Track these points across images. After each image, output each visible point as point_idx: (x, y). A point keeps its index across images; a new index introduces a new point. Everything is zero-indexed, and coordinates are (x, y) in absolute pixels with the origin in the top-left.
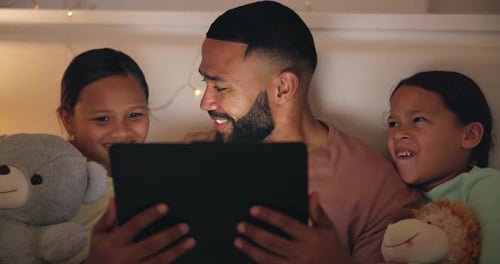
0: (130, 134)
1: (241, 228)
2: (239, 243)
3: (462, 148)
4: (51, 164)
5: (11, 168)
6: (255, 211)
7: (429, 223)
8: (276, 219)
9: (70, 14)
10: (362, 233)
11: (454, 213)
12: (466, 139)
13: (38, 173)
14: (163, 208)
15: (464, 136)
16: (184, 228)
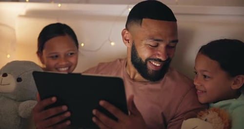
0: (68, 63)
1: (94, 112)
2: (94, 119)
3: (231, 89)
4: (26, 73)
5: (8, 75)
6: (102, 103)
7: (206, 120)
8: (111, 109)
9: (60, 5)
10: (172, 119)
11: (219, 115)
12: (234, 84)
13: (20, 77)
14: (54, 99)
15: (233, 83)
16: (65, 108)
